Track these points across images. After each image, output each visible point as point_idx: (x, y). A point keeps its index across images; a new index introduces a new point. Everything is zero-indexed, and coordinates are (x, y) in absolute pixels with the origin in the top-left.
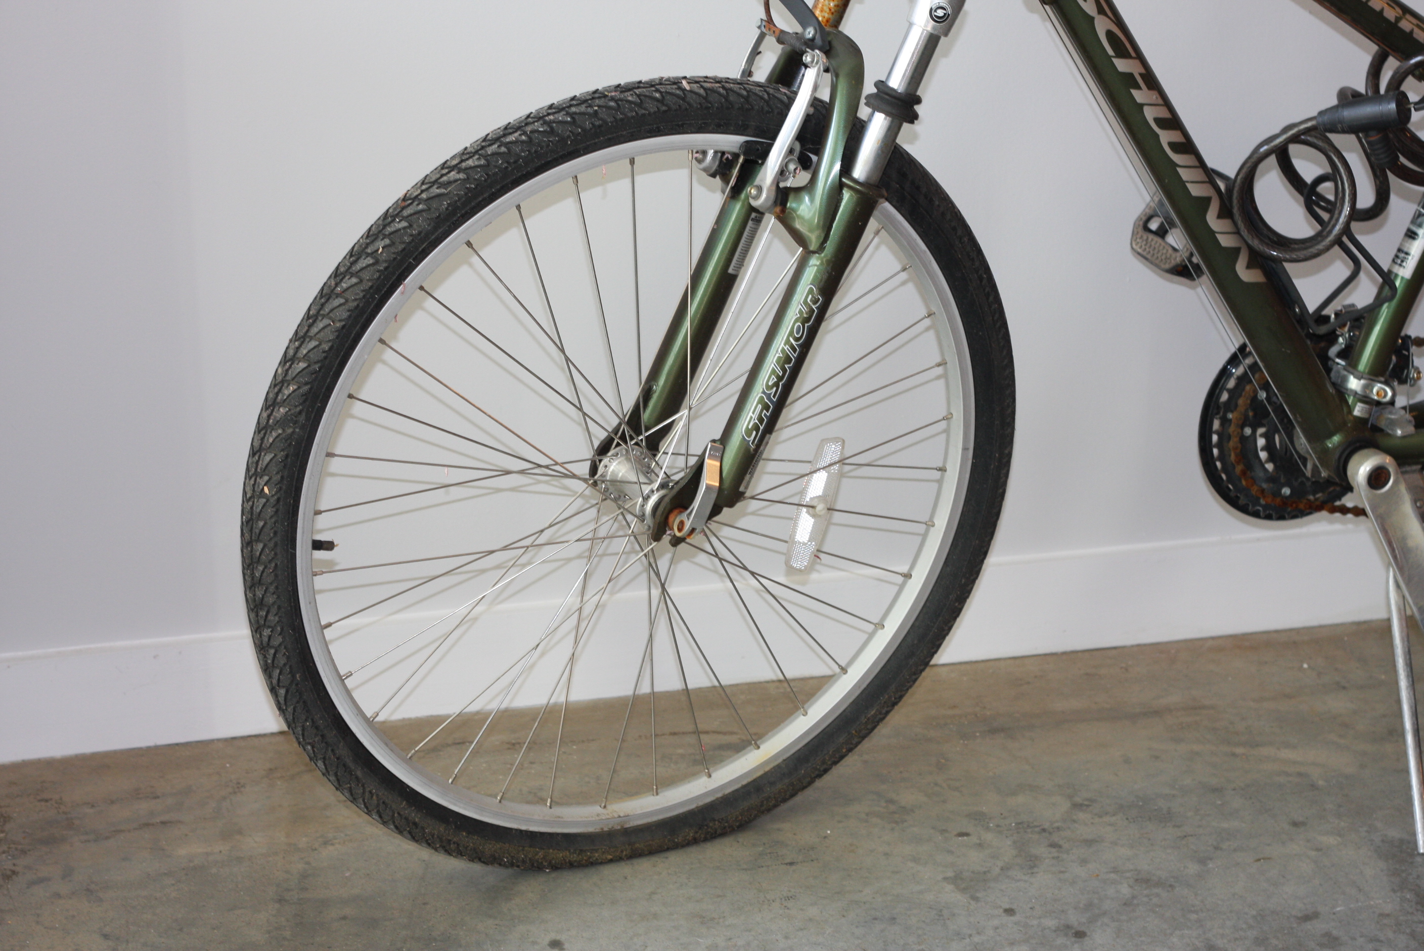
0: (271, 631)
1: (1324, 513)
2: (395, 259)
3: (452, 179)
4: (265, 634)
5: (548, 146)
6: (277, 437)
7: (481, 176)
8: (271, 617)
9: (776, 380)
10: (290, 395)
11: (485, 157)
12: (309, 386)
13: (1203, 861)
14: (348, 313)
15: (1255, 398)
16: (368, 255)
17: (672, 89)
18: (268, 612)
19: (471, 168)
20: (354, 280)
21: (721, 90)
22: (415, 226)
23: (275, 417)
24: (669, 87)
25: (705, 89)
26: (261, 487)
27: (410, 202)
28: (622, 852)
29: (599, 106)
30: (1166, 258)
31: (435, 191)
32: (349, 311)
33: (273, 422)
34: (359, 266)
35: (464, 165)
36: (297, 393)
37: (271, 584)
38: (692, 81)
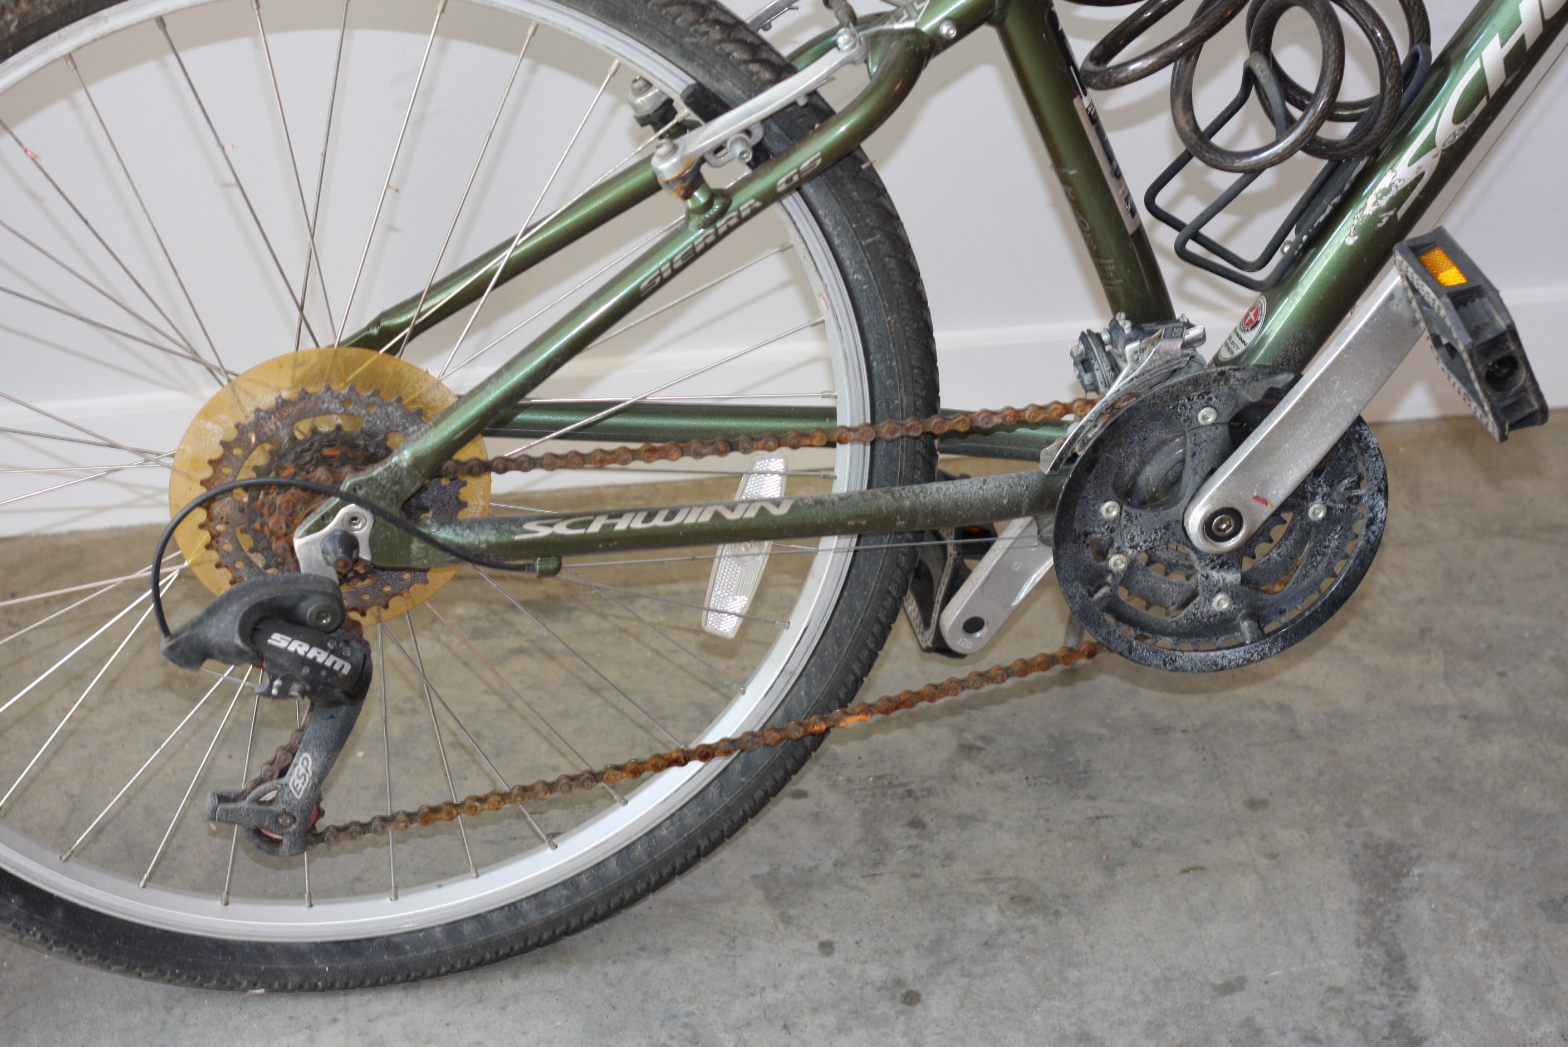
13: (1110, 867)
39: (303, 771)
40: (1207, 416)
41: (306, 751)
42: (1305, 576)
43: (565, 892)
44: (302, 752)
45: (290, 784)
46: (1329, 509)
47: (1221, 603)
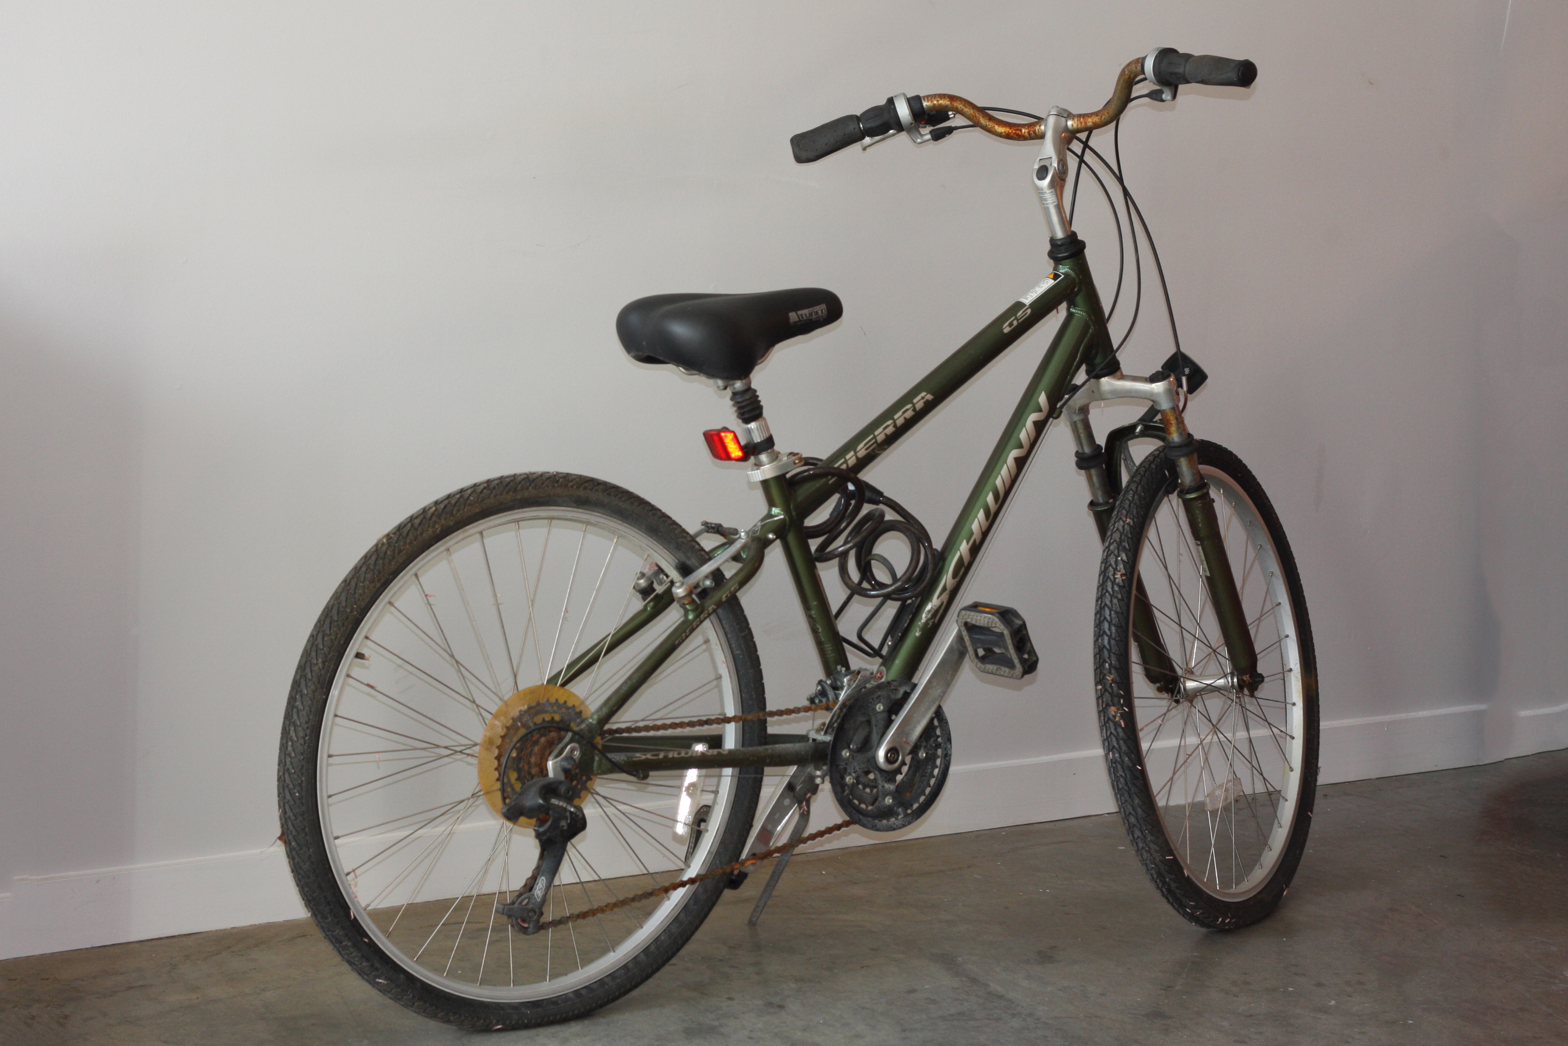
39: (541, 886)
40: (880, 707)
41: (543, 875)
42: (919, 787)
43: (623, 971)
44: (541, 877)
45: (535, 894)
46: (927, 753)
47: (889, 801)
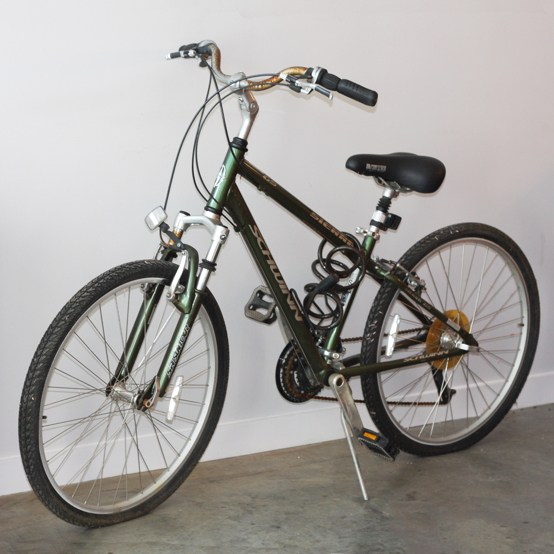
0: (31, 446)
1: (313, 399)
2: (71, 321)
3: (86, 295)
4: (29, 447)
5: (112, 283)
6: (36, 381)
7: (95, 294)
8: (32, 441)
9: (176, 355)
10: (40, 367)
11: (94, 287)
12: (46, 364)
13: (303, 507)
14: (58, 339)
15: (293, 361)
16: (62, 320)
17: (143, 264)
18: (31, 440)
19: (91, 291)
20: (59, 329)
21: (156, 263)
22: (76, 311)
23: (36, 375)
24: (142, 263)
25: (152, 263)
26: (31, 398)
27: (73, 303)
28: (122, 519)
29: (124, 270)
30: (261, 317)
31: (81, 299)
32: (58, 338)
33: (35, 376)
34: (60, 324)
35: (88, 290)
36: (43, 366)
37: (33, 430)
38: (148, 261)
